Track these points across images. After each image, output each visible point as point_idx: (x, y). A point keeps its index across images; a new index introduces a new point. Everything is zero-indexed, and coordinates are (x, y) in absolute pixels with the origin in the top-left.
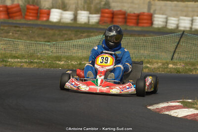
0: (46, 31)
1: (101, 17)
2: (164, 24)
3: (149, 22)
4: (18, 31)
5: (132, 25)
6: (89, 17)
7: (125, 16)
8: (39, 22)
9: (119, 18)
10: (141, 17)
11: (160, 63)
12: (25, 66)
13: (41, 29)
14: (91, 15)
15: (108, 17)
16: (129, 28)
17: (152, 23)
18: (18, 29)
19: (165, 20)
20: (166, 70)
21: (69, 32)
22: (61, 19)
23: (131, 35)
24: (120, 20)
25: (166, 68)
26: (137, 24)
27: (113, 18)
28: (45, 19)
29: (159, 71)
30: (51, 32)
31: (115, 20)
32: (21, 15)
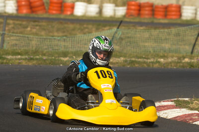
0: (66, 25)
1: (128, 9)
2: (194, 15)
3: (178, 13)
4: (37, 26)
5: (160, 17)
6: (115, 10)
7: (153, 8)
8: (62, 16)
9: (146, 10)
10: (170, 9)
11: (176, 57)
12: (24, 63)
13: (61, 23)
14: (117, 8)
15: (134, 10)
16: (156, 21)
17: (180, 15)
18: (37, 23)
19: (194, 12)
20: (179, 65)
21: (90, 26)
22: (85, 13)
23: (155, 28)
24: (147, 12)
25: (179, 63)
26: (165, 16)
27: (139, 10)
28: (69, 13)
29: (171, 66)
30: (71, 26)
31: (142, 12)
32: (45, 9)
